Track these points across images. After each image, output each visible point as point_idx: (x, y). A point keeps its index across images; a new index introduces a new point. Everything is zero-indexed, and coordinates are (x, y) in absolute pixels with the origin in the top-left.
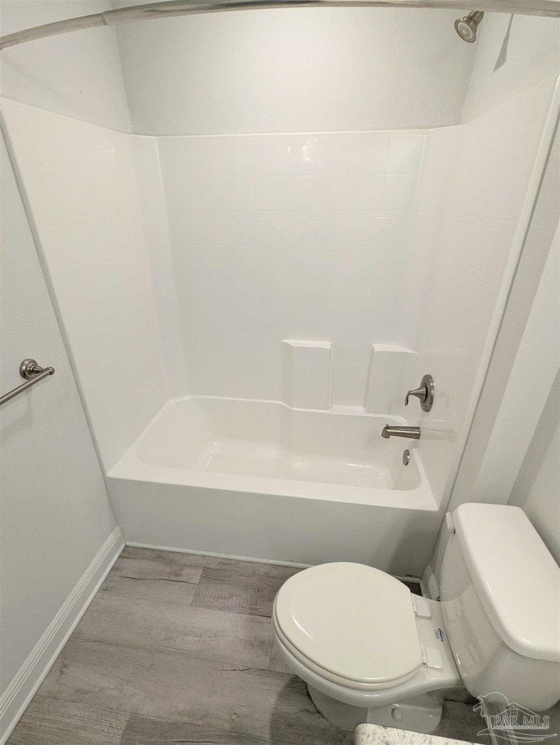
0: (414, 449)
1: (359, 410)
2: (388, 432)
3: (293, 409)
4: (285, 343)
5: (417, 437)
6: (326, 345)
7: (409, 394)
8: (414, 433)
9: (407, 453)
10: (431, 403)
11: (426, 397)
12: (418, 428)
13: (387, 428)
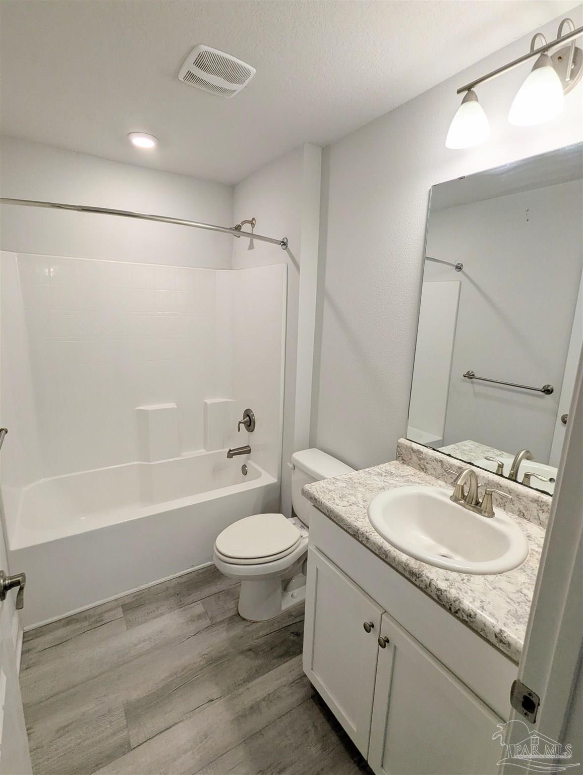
0: (249, 461)
1: (202, 452)
2: (231, 454)
3: (152, 463)
4: (138, 410)
5: (249, 452)
6: (172, 405)
7: (240, 423)
8: (246, 450)
9: (244, 467)
10: (254, 425)
11: (249, 422)
12: (248, 446)
13: (230, 451)
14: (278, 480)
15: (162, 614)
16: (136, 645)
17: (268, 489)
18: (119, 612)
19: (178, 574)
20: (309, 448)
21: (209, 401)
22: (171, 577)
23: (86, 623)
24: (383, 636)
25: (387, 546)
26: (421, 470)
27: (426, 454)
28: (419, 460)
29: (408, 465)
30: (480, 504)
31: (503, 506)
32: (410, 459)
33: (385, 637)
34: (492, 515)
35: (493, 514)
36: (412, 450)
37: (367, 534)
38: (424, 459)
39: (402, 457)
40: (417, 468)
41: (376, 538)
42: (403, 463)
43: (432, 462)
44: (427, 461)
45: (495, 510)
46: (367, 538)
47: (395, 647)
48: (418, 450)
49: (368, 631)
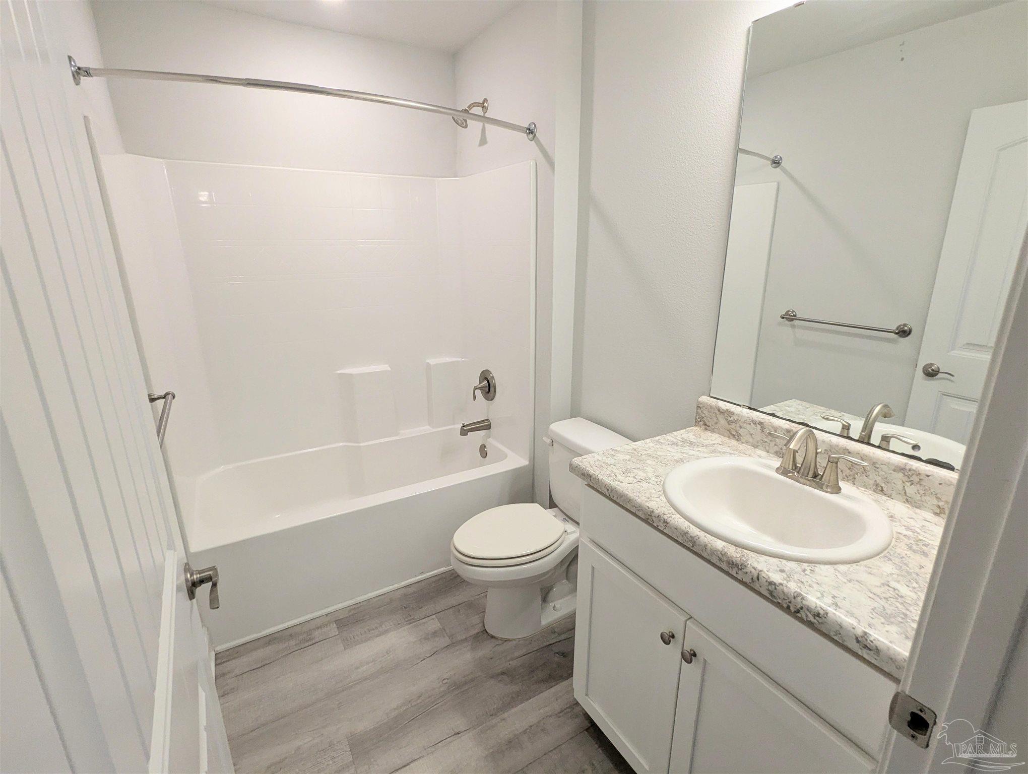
0: (489, 440)
1: (426, 429)
2: (464, 431)
3: (362, 444)
4: (340, 374)
5: (488, 427)
6: (386, 367)
7: (475, 388)
8: (485, 425)
9: (483, 447)
10: (495, 391)
11: (488, 388)
12: (488, 420)
13: (464, 426)
14: (530, 461)
15: (386, 632)
16: (357, 668)
17: (517, 474)
18: (333, 630)
19: (403, 583)
20: (571, 418)
21: (432, 361)
22: (396, 586)
23: (292, 643)
24: (687, 648)
25: (694, 531)
26: (731, 437)
27: (738, 415)
28: (729, 425)
29: (713, 431)
30: (820, 477)
31: (852, 479)
32: (716, 423)
33: (691, 650)
34: (837, 490)
35: (840, 489)
36: (719, 410)
37: (665, 517)
38: (736, 422)
39: (704, 421)
40: (726, 434)
41: (677, 521)
42: (706, 429)
43: (748, 425)
44: (741, 424)
45: (842, 484)
46: (665, 522)
47: (705, 661)
48: (727, 410)
49: (667, 642)
